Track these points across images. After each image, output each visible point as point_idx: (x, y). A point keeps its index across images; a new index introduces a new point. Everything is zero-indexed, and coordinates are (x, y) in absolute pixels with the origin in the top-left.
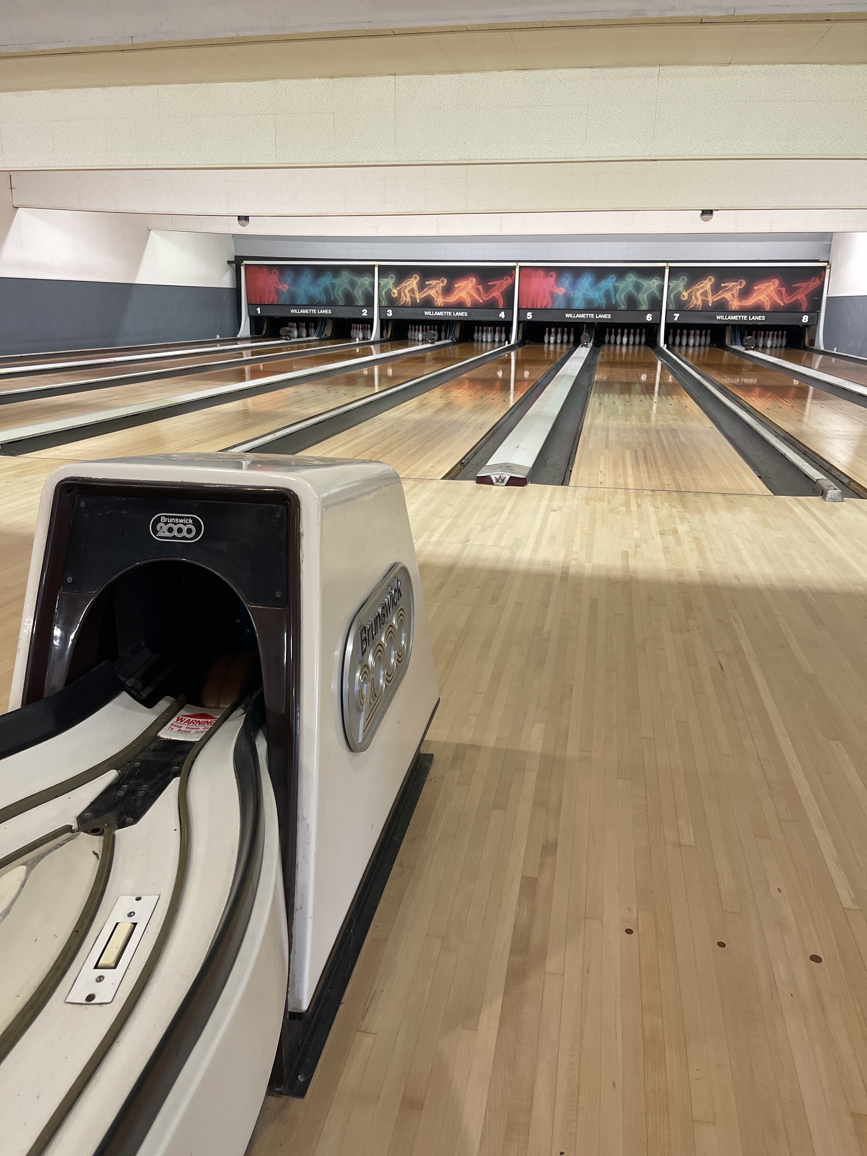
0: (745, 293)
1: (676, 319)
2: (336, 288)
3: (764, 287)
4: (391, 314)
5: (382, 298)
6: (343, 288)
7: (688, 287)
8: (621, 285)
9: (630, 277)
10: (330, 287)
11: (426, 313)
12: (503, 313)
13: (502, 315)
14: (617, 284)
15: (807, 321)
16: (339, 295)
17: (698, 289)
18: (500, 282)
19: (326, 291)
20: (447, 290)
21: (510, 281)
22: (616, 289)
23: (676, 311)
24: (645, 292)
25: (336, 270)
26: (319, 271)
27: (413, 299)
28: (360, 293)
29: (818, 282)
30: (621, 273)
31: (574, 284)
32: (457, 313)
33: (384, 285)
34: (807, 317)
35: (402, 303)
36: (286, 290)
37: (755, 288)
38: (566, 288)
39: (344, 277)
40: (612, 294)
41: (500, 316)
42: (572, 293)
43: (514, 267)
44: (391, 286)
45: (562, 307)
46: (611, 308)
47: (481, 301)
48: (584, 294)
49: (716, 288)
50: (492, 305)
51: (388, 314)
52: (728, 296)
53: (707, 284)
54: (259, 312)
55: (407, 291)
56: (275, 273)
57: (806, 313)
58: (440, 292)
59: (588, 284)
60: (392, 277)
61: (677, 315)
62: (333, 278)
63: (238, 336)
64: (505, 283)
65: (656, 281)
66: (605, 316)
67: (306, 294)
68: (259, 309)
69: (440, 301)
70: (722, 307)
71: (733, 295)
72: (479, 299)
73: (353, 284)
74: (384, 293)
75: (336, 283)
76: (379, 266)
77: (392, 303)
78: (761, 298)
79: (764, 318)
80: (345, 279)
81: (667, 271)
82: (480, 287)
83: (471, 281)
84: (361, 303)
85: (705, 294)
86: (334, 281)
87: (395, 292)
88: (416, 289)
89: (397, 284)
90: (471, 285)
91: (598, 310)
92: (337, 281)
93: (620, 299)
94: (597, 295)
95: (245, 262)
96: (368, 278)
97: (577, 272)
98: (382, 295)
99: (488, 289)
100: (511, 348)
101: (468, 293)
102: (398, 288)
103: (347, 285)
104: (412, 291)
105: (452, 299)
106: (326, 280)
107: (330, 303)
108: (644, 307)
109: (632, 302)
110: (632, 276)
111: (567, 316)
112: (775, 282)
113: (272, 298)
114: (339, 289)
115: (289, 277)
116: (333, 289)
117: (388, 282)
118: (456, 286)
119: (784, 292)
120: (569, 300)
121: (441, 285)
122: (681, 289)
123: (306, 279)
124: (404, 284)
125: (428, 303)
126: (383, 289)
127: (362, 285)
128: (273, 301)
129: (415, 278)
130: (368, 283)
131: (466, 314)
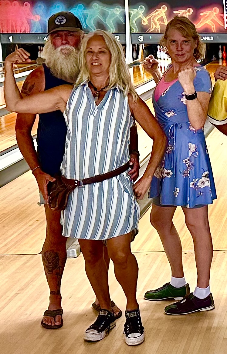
2: (88, 18)
4: (142, 40)
5: (133, 26)
6: (95, 17)
10: (82, 17)
20: (194, 19)
25: (88, 2)
27: (163, 26)
28: (112, 22)
32: (204, 38)
33: (134, 15)
35: (152, 30)
36: (38, 20)
39: (96, 8)
44: (141, 15)
51: (139, 40)
54: (11, 41)
55: (156, 20)
56: (26, 5)
60: (141, 8)
62: (84, 9)
68: (11, 38)
72: (223, 25)
73: (104, 15)
74: (134, 22)
75: (87, 14)
77: (143, 30)
80: (96, 10)
82: (223, 16)
83: (215, 11)
84: (113, 30)
86: (85, 12)
87: (145, 21)
88: (164, 18)
89: (146, 13)
90: (215, 13)
92: (88, 12)
96: (118, 9)
98: (132, 23)
101: (212, 20)
102: (148, 17)
103: (98, 16)
104: (161, 19)
105: (199, 26)
106: (78, 11)
113: (24, 28)
114: (90, 19)
115: (41, 8)
116: (85, 19)
117: (137, 12)
118: (201, 14)
121: (188, 14)
124: (153, 14)
126: (133, 19)
127: (113, 15)
128: (25, 31)
129: (164, 8)
130: (118, 13)
131: (212, 38)
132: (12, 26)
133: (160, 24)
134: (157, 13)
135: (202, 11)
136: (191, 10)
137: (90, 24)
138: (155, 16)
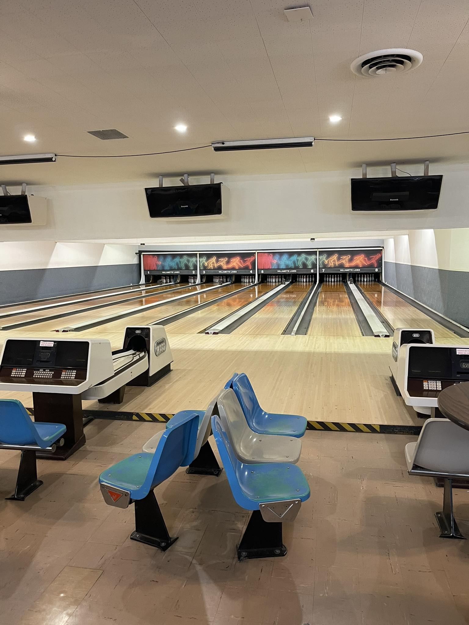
0: (351, 260)
1: (323, 271)
2: (182, 263)
3: (358, 258)
4: (205, 273)
6: (184, 262)
7: (327, 258)
8: (300, 258)
9: (303, 255)
10: (179, 263)
11: (219, 272)
12: (251, 271)
13: (251, 272)
14: (298, 258)
15: (377, 271)
16: (183, 266)
17: (331, 259)
18: (249, 258)
19: (177, 264)
20: (228, 262)
21: (254, 258)
22: (297, 260)
23: (323, 268)
24: (309, 261)
25: (181, 256)
26: (174, 256)
27: (214, 266)
28: (191, 264)
29: (380, 255)
30: (299, 253)
31: (280, 259)
32: (232, 272)
34: (377, 269)
35: (209, 268)
36: (160, 264)
37: (355, 258)
38: (277, 260)
39: (185, 258)
40: (296, 262)
41: (250, 272)
42: (279, 262)
43: (255, 253)
45: (276, 268)
46: (296, 268)
47: (242, 266)
48: (284, 263)
49: (339, 259)
50: (247, 268)
51: (203, 273)
52: (344, 262)
53: (335, 257)
54: (149, 273)
56: (155, 257)
57: (376, 268)
58: (225, 263)
59: (286, 258)
60: (205, 258)
61: (324, 270)
63: (140, 283)
64: (252, 259)
65: (314, 256)
66: (294, 271)
67: (169, 265)
68: (149, 272)
69: (225, 267)
70: (342, 266)
71: (346, 261)
72: (241, 266)
73: (188, 261)
74: (201, 264)
76: (199, 254)
77: (205, 268)
78: (357, 262)
79: (359, 270)
80: (185, 259)
81: (318, 253)
82: (242, 261)
83: (238, 259)
84: (192, 268)
85: (334, 261)
86: (180, 260)
87: (206, 264)
88: (215, 262)
89: (207, 260)
91: (291, 269)
92: (182, 260)
93: (300, 264)
94: (290, 263)
95: (143, 253)
97: (281, 254)
99: (244, 261)
100: (255, 285)
101: (236, 263)
102: (207, 262)
103: (186, 262)
104: (213, 263)
105: (230, 266)
106: (177, 260)
107: (179, 269)
108: (310, 267)
109: (305, 265)
110: (304, 255)
111: (278, 271)
112: (362, 256)
113: (155, 267)
115: (162, 258)
116: (180, 263)
117: (203, 260)
118: (231, 260)
119: (367, 260)
120: (278, 265)
121: (225, 260)
122: (324, 259)
123: (169, 259)
124: (210, 261)
125: (220, 268)
127: (192, 261)
128: (155, 269)
129: (214, 258)
130: (195, 260)
131: (236, 272)
132: (150, 267)
133: (213, 266)
134: (211, 260)
135: (232, 259)
136: (227, 259)
137: (182, 265)
138: (211, 262)
